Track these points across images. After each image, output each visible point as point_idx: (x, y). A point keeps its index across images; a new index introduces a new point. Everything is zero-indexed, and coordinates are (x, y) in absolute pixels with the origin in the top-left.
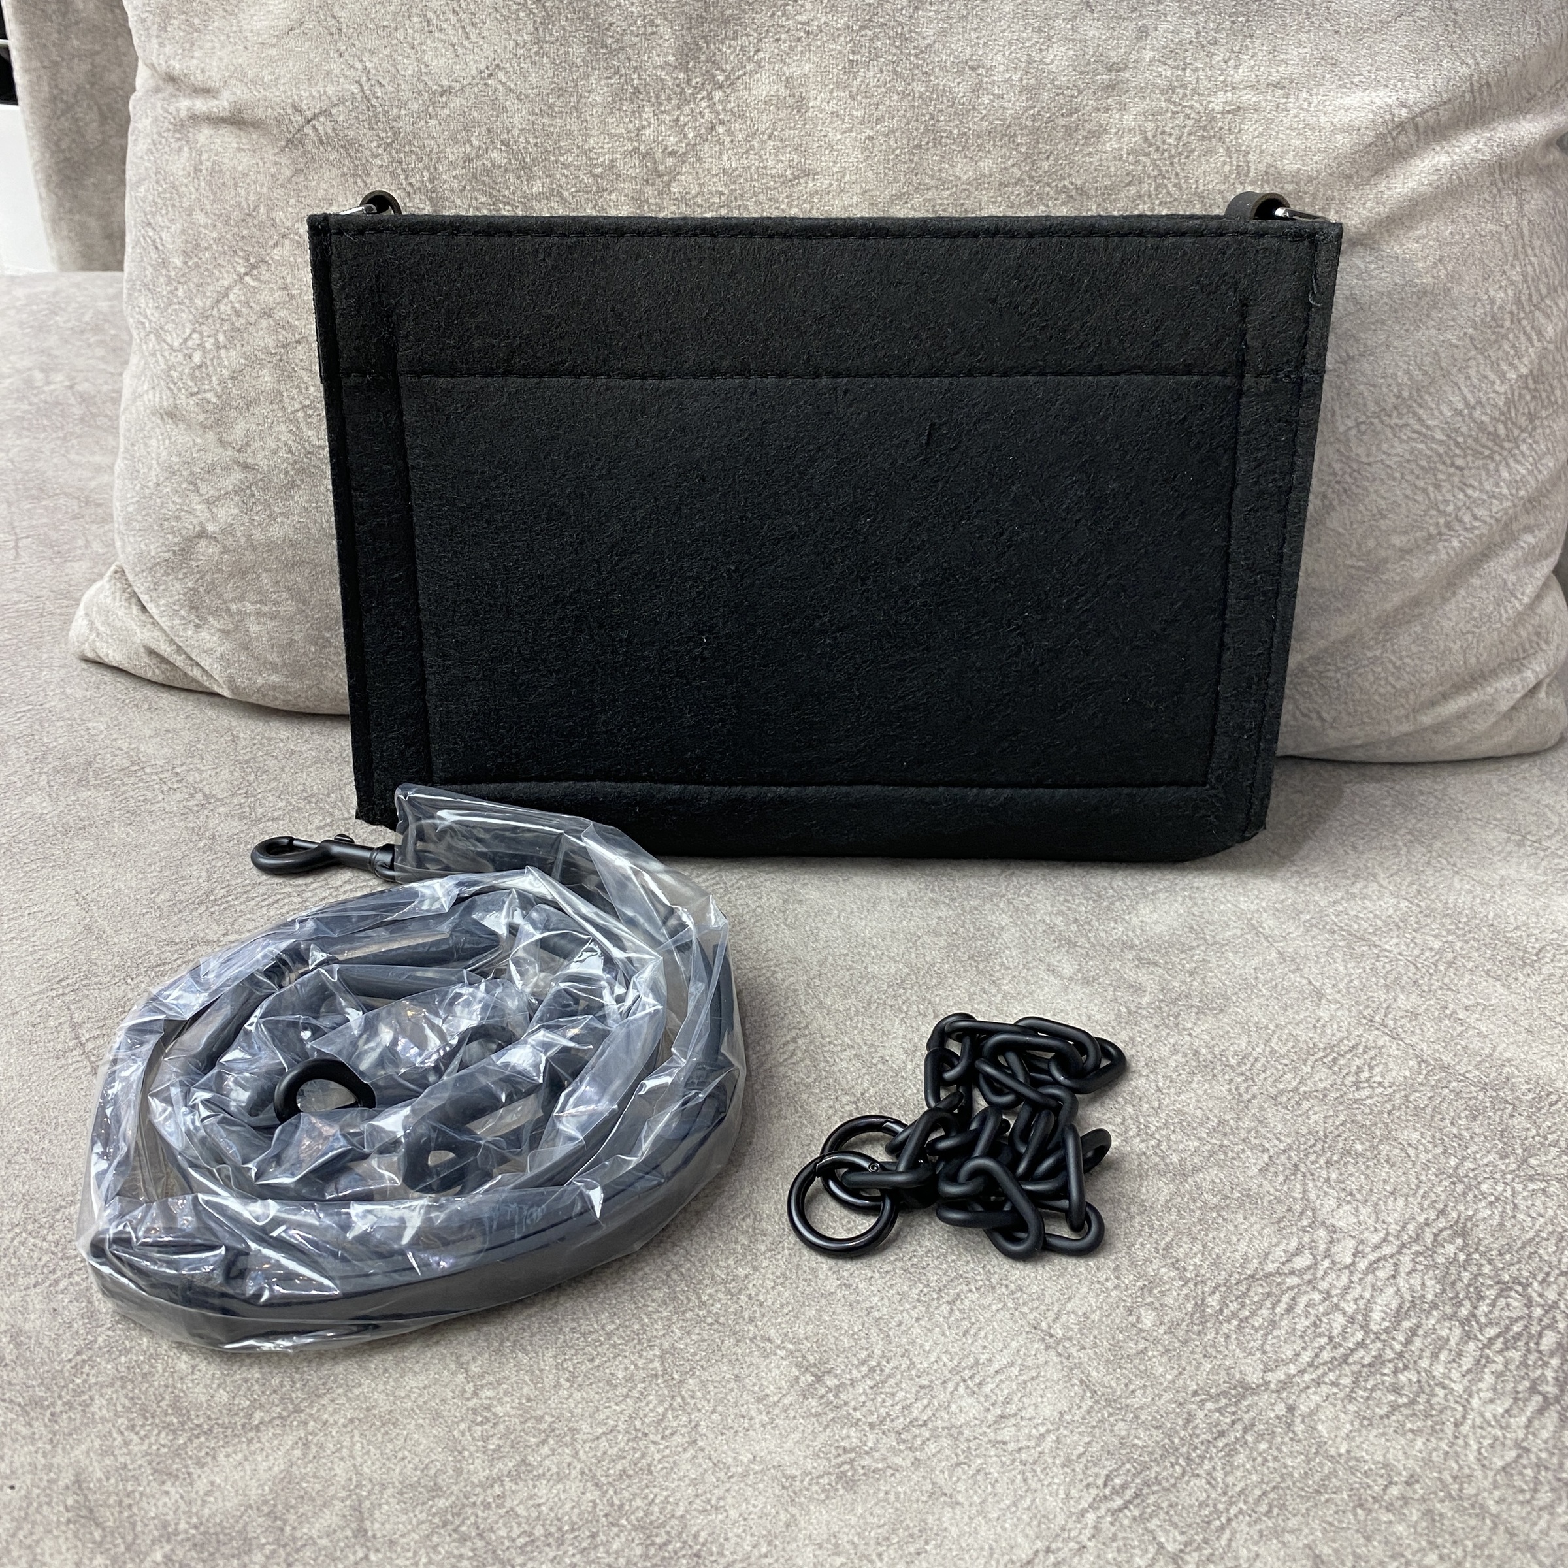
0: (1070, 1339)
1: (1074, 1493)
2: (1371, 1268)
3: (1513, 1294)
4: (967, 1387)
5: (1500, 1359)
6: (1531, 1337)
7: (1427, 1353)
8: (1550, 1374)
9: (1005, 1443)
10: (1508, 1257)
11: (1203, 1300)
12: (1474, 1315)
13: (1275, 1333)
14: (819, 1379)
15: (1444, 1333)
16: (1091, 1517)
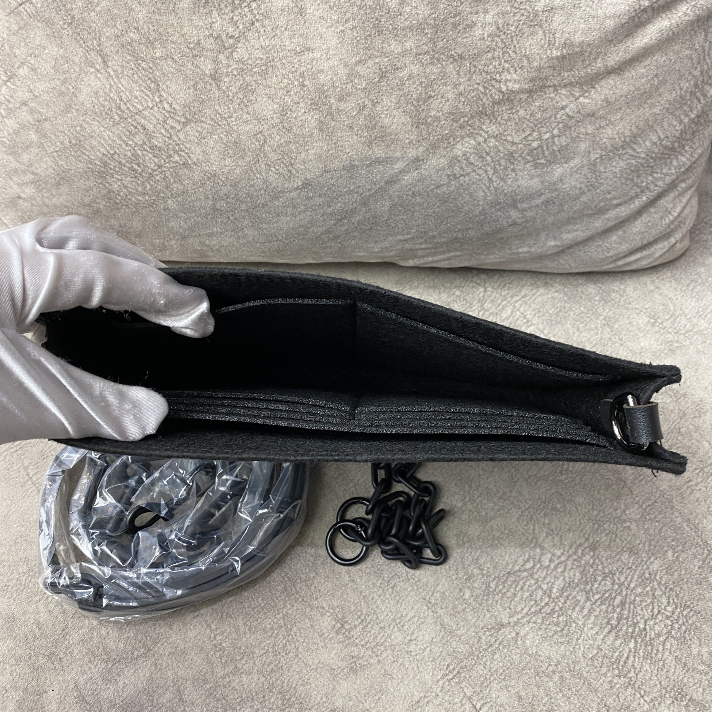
0: (437, 604)
1: (436, 673)
2: (556, 568)
3: (608, 578)
4: (398, 627)
5: (598, 610)
7: (571, 608)
8: (615, 615)
9: (411, 652)
10: (609, 560)
11: (489, 584)
13: (516, 599)
14: (342, 626)
16: (441, 682)
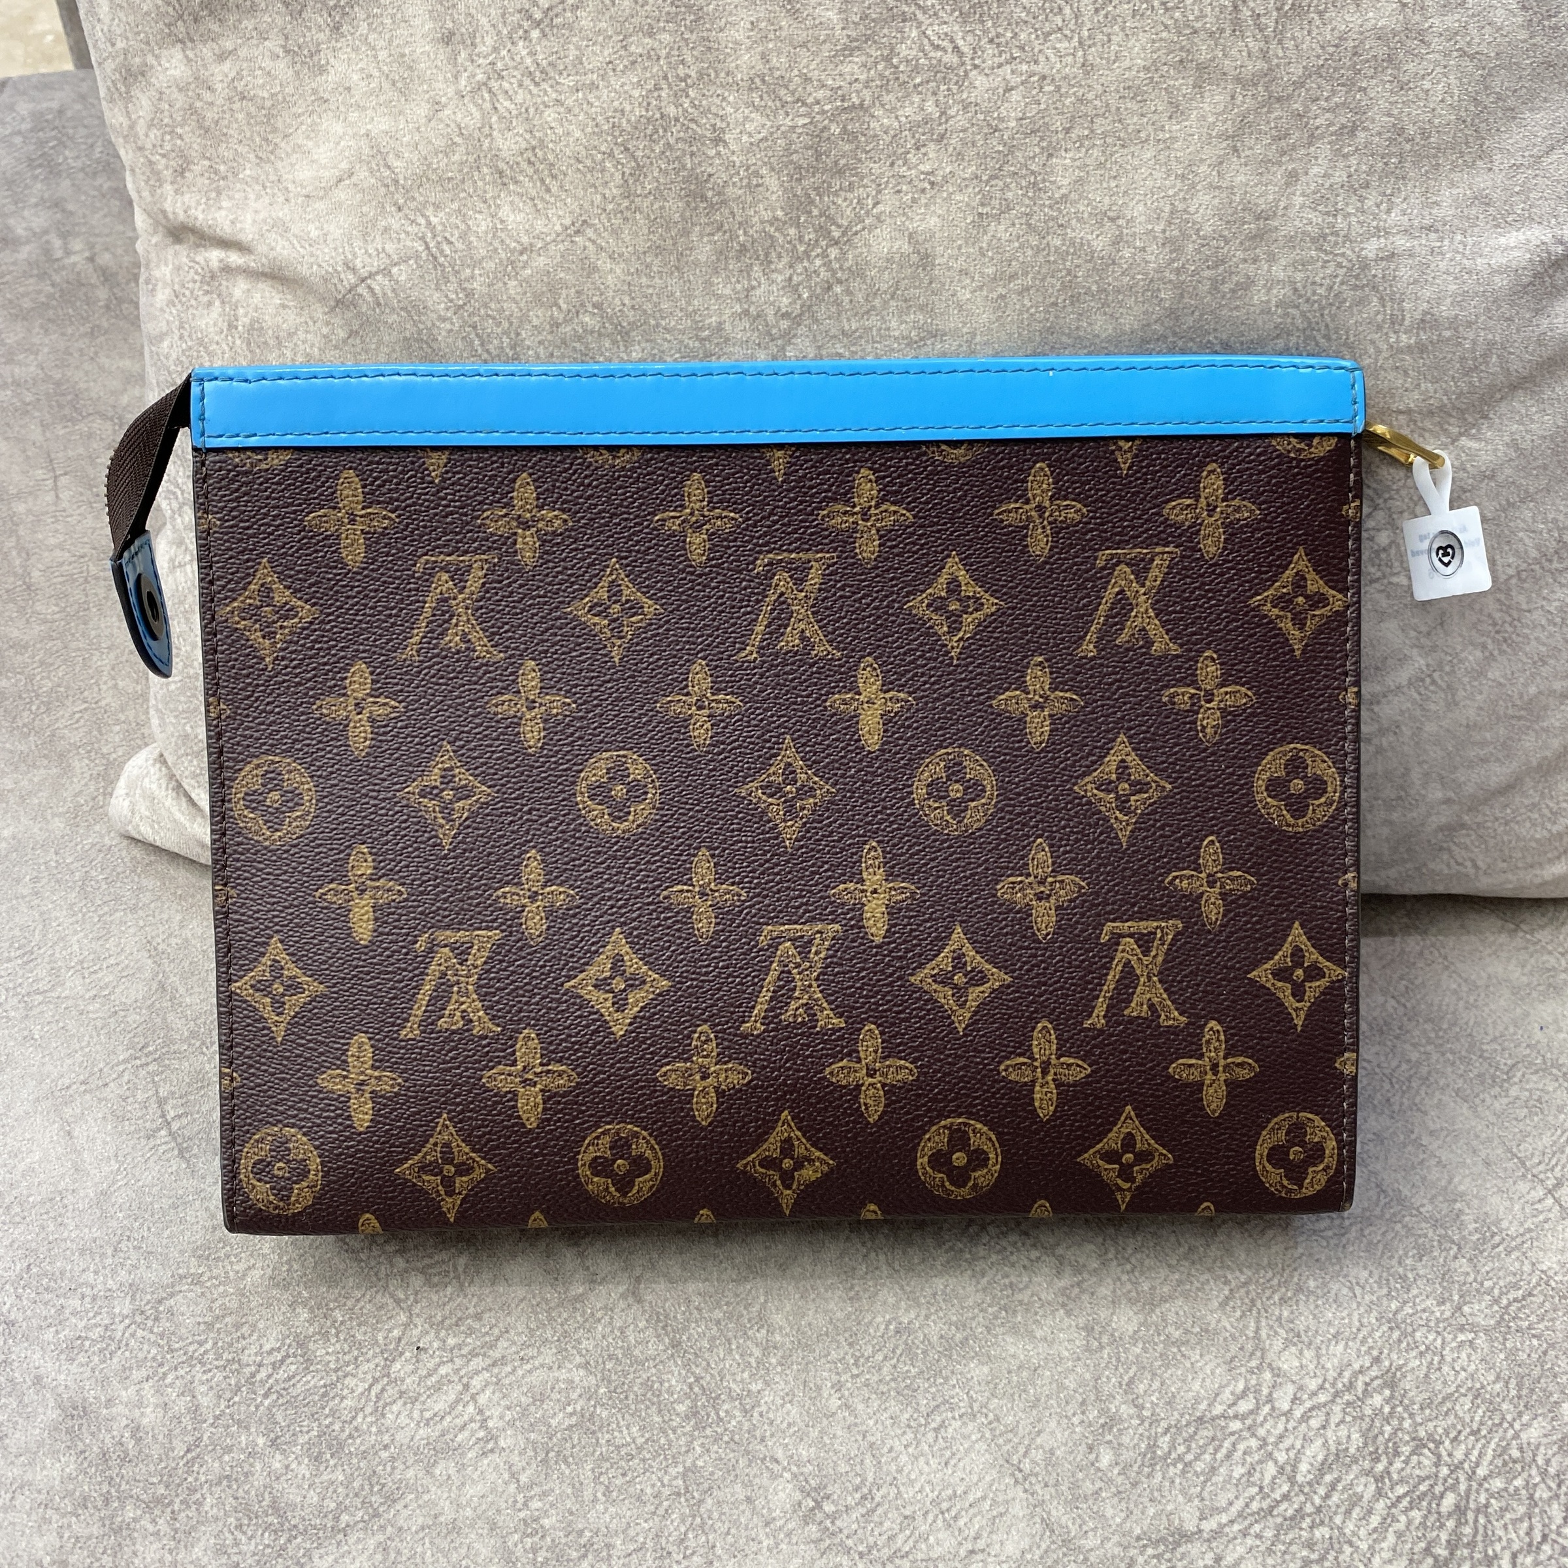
6: (1434, 1497)
12: (1388, 1473)
15: (1360, 1489)
